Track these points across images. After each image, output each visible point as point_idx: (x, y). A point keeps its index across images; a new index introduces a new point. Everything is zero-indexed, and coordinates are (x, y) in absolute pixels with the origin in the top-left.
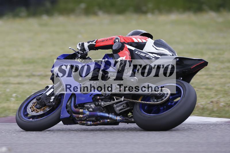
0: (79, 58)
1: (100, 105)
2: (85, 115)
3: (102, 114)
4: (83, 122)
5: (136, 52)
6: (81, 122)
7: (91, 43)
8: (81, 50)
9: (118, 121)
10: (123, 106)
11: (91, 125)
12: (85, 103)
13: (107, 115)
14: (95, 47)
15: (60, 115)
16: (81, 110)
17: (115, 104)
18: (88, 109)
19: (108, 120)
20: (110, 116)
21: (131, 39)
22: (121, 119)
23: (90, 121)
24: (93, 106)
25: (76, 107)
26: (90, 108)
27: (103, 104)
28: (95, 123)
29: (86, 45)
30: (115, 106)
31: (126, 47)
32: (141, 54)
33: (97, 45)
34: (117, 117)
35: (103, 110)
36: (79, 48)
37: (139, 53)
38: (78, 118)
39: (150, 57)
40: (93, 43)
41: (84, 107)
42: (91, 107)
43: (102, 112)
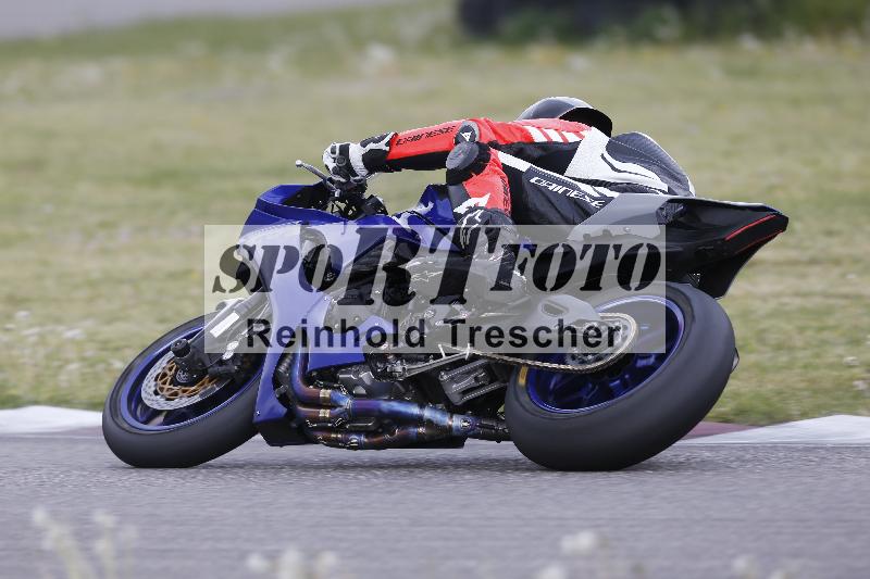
0: (337, 199)
1: (391, 375)
2: (337, 410)
3: (397, 406)
4: (333, 436)
5: (533, 181)
6: (325, 434)
7: (372, 146)
8: (336, 171)
9: (455, 433)
10: (476, 379)
11: (360, 447)
12: (338, 368)
13: (415, 410)
14: (388, 162)
15: (254, 411)
16: (325, 393)
17: (447, 372)
18: (350, 387)
19: (421, 430)
20: (427, 413)
21: (522, 130)
22: (466, 424)
23: (358, 432)
24: (366, 376)
25: (308, 380)
26: (356, 385)
27: (399, 368)
28: (375, 440)
29: (356, 154)
30: (445, 377)
31: (496, 162)
32: (550, 188)
33: (394, 151)
34: (452, 417)
35: (403, 390)
36: (332, 165)
37: (544, 183)
38: (315, 419)
39: (583, 196)
40: (382, 146)
41: (336, 380)
42: (360, 382)
43: (399, 398)
